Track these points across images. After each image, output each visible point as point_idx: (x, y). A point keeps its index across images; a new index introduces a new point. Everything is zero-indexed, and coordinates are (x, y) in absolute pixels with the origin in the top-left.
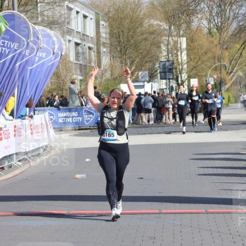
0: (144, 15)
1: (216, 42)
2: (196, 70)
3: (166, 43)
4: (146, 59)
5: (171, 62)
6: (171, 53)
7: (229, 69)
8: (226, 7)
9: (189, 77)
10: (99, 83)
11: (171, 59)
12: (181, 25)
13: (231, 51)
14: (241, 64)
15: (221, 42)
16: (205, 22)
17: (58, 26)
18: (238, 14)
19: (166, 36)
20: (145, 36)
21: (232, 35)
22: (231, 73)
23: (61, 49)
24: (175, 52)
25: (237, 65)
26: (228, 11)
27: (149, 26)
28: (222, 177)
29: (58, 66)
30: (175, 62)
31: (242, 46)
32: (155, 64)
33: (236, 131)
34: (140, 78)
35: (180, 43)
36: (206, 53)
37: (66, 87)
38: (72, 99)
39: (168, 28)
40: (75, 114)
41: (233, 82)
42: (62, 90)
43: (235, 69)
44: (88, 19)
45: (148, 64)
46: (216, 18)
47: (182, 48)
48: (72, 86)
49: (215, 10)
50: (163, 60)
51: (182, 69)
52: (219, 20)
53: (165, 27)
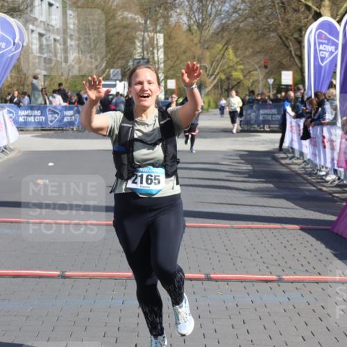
0: (117, 6)
1: (196, 40)
2: (174, 70)
3: (141, 38)
4: (118, 55)
5: (146, 60)
6: (147, 50)
7: (209, 71)
8: (208, 3)
9: (166, 78)
10: (65, 80)
11: (146, 56)
12: (157, 20)
13: (213, 51)
14: (223, 65)
15: (202, 41)
16: (185, 19)
17: (19, 13)
18: (220, 11)
19: (141, 31)
20: (117, 30)
21: (213, 33)
22: (211, 75)
23: (22, 39)
24: (151, 49)
25: (219, 67)
26: (210, 6)
27: (123, 19)
28: (200, 189)
29: (19, 58)
30: (151, 60)
31: (224, 46)
32: (128, 62)
33: (215, 139)
34: (112, 76)
35: (157, 40)
36: (185, 52)
37: (28, 82)
38: (34, 96)
39: (143, 22)
40: (37, 113)
41: (214, 86)
42: (23, 85)
43: (217, 71)
44: (54, 7)
45: (120, 61)
46: (196, 14)
47: (159, 45)
48: (35, 81)
49: (196, 5)
50: (137, 58)
51: (158, 68)
52: (201, 16)
53: (140, 21)
